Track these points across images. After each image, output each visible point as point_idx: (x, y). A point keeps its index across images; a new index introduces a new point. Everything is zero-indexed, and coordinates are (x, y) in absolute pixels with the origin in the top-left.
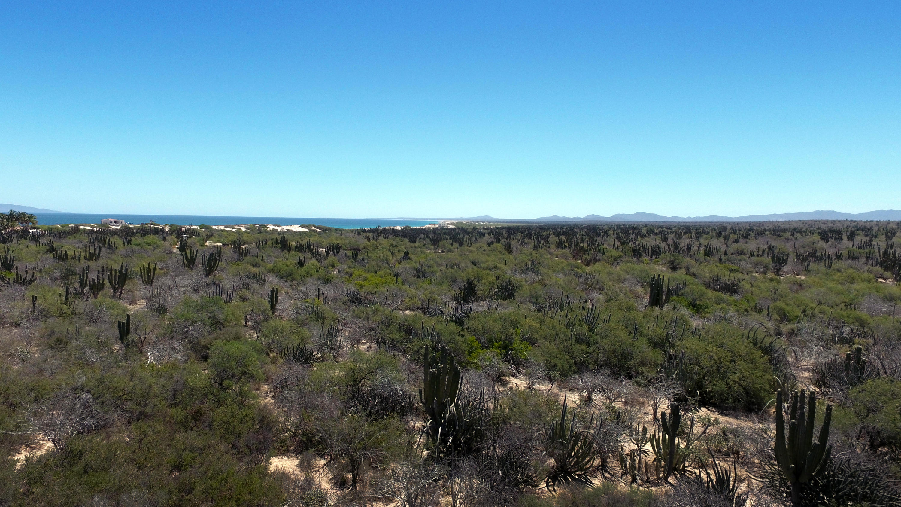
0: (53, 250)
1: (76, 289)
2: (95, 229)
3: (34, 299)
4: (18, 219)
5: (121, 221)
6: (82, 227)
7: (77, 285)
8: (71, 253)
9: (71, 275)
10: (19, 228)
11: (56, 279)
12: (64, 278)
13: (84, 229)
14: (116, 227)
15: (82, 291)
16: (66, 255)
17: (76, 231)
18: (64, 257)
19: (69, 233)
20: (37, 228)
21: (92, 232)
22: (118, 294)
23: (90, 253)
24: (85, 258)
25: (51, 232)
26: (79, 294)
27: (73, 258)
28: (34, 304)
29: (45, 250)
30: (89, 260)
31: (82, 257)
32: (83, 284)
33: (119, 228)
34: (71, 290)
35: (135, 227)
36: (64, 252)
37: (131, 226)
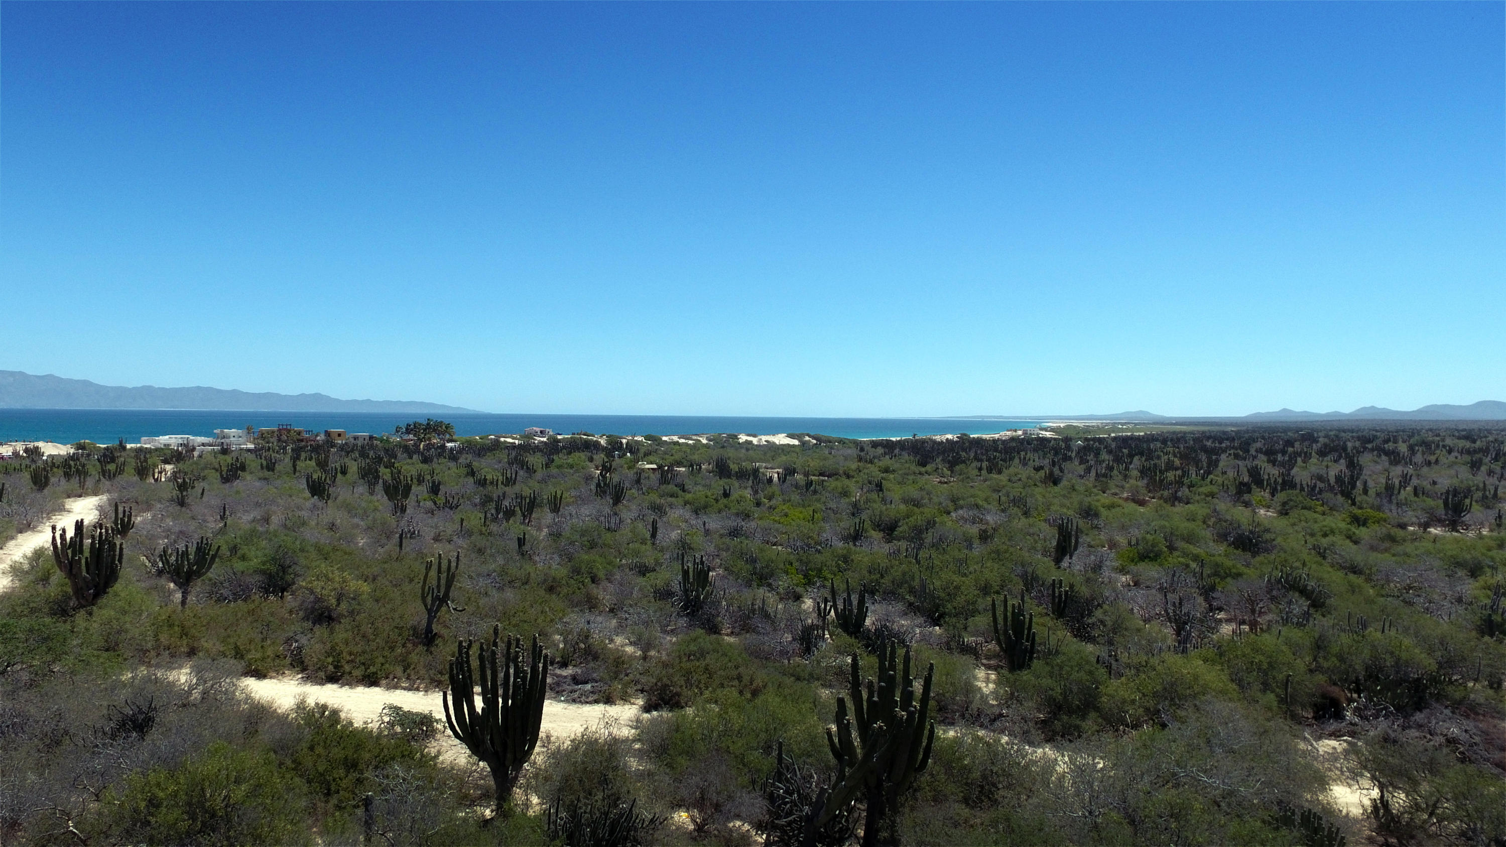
0: (472, 473)
1: (492, 515)
2: (517, 442)
3: (462, 520)
4: (435, 430)
5: (547, 430)
6: (502, 439)
7: (493, 511)
8: (489, 477)
9: (489, 502)
10: (435, 441)
11: (476, 505)
12: (483, 504)
13: (505, 441)
14: (542, 439)
15: (497, 517)
16: (485, 480)
17: (496, 445)
18: (482, 483)
19: (488, 449)
20: (455, 441)
21: (513, 446)
22: (527, 521)
23: (507, 478)
24: (502, 483)
25: (469, 447)
26: (495, 519)
27: (492, 483)
28: (462, 524)
29: (465, 472)
30: (505, 486)
31: (500, 483)
32: (498, 510)
33: (545, 439)
34: (489, 515)
35: (564, 438)
36: (483, 477)
37: (559, 437)
